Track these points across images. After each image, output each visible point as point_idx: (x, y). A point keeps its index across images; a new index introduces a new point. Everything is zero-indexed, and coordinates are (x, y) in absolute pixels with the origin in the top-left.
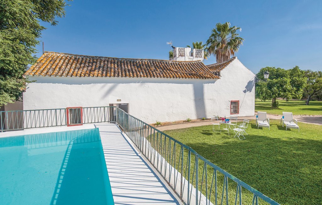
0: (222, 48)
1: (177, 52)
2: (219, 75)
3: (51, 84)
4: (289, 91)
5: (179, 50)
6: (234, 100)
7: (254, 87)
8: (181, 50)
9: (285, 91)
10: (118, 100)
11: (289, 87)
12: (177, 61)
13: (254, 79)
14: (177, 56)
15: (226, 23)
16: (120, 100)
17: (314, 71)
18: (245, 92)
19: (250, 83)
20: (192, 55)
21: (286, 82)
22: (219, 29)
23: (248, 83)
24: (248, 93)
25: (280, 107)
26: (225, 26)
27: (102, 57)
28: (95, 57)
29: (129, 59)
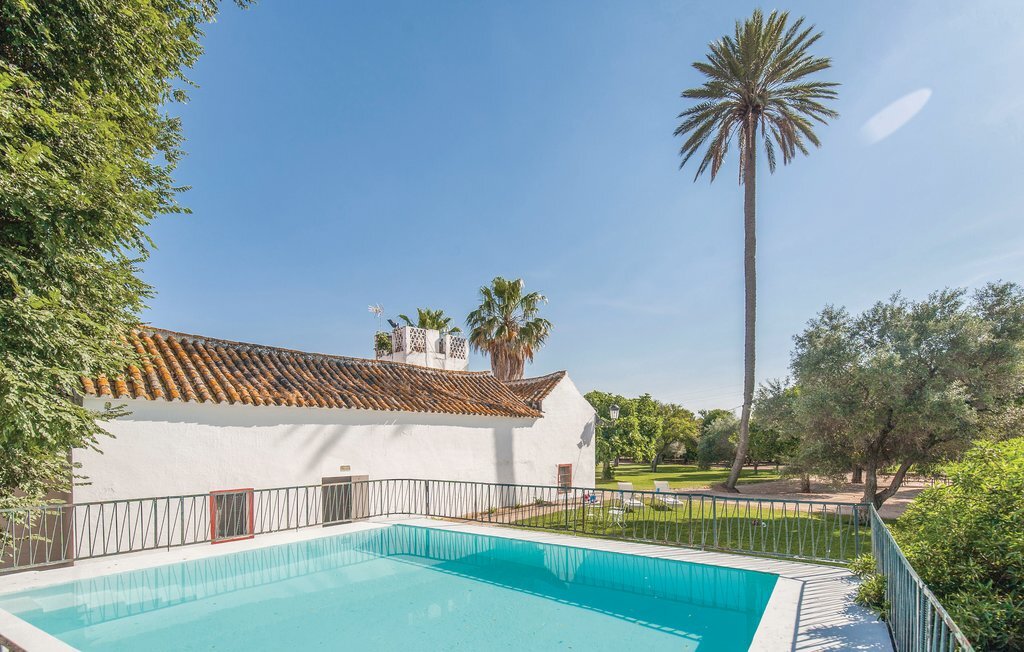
0: (509, 341)
1: (408, 340)
2: (539, 408)
3: (166, 423)
4: (638, 443)
5: (413, 334)
6: (564, 462)
7: (594, 436)
8: (417, 335)
9: (631, 444)
10: (342, 468)
11: (638, 436)
12: (407, 363)
13: (593, 420)
14: (408, 350)
15: (518, 281)
16: (348, 468)
17: (664, 404)
18: (580, 446)
19: (587, 427)
20: (441, 350)
21: (632, 425)
22: (500, 292)
23: (585, 428)
24: (584, 448)
25: (616, 478)
26: (515, 287)
27: (260, 347)
28: (240, 344)
29: (334, 357)
